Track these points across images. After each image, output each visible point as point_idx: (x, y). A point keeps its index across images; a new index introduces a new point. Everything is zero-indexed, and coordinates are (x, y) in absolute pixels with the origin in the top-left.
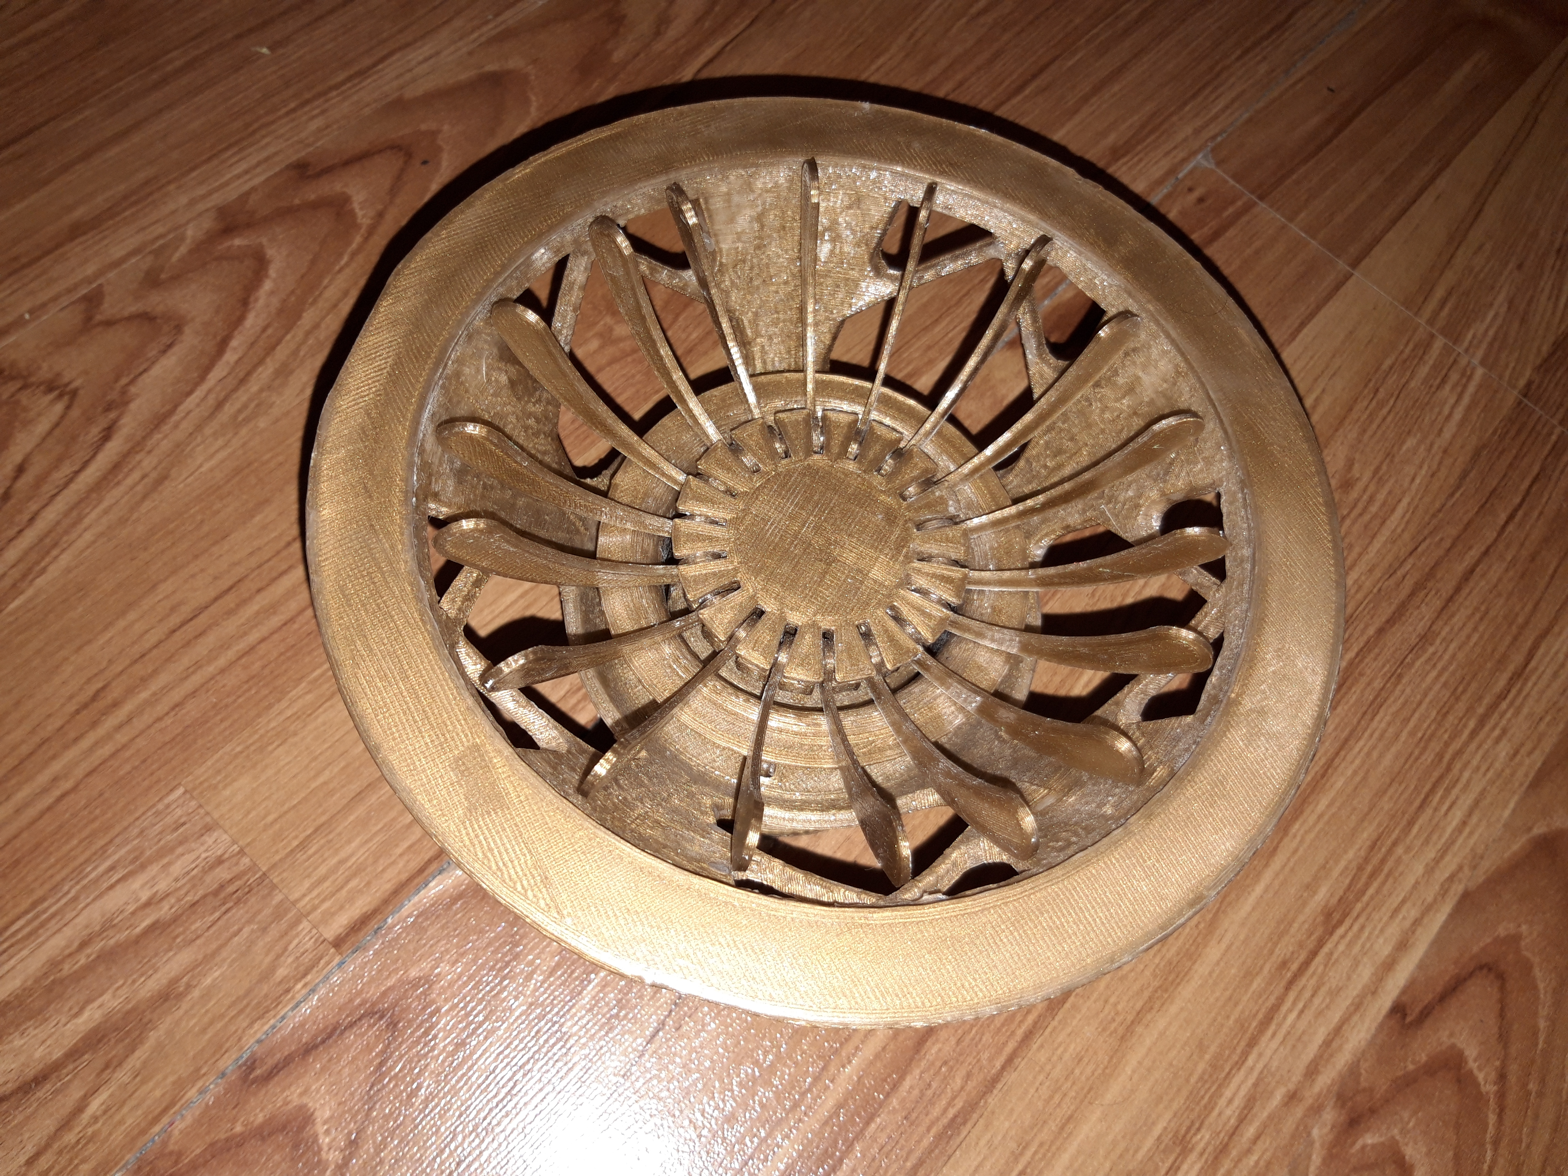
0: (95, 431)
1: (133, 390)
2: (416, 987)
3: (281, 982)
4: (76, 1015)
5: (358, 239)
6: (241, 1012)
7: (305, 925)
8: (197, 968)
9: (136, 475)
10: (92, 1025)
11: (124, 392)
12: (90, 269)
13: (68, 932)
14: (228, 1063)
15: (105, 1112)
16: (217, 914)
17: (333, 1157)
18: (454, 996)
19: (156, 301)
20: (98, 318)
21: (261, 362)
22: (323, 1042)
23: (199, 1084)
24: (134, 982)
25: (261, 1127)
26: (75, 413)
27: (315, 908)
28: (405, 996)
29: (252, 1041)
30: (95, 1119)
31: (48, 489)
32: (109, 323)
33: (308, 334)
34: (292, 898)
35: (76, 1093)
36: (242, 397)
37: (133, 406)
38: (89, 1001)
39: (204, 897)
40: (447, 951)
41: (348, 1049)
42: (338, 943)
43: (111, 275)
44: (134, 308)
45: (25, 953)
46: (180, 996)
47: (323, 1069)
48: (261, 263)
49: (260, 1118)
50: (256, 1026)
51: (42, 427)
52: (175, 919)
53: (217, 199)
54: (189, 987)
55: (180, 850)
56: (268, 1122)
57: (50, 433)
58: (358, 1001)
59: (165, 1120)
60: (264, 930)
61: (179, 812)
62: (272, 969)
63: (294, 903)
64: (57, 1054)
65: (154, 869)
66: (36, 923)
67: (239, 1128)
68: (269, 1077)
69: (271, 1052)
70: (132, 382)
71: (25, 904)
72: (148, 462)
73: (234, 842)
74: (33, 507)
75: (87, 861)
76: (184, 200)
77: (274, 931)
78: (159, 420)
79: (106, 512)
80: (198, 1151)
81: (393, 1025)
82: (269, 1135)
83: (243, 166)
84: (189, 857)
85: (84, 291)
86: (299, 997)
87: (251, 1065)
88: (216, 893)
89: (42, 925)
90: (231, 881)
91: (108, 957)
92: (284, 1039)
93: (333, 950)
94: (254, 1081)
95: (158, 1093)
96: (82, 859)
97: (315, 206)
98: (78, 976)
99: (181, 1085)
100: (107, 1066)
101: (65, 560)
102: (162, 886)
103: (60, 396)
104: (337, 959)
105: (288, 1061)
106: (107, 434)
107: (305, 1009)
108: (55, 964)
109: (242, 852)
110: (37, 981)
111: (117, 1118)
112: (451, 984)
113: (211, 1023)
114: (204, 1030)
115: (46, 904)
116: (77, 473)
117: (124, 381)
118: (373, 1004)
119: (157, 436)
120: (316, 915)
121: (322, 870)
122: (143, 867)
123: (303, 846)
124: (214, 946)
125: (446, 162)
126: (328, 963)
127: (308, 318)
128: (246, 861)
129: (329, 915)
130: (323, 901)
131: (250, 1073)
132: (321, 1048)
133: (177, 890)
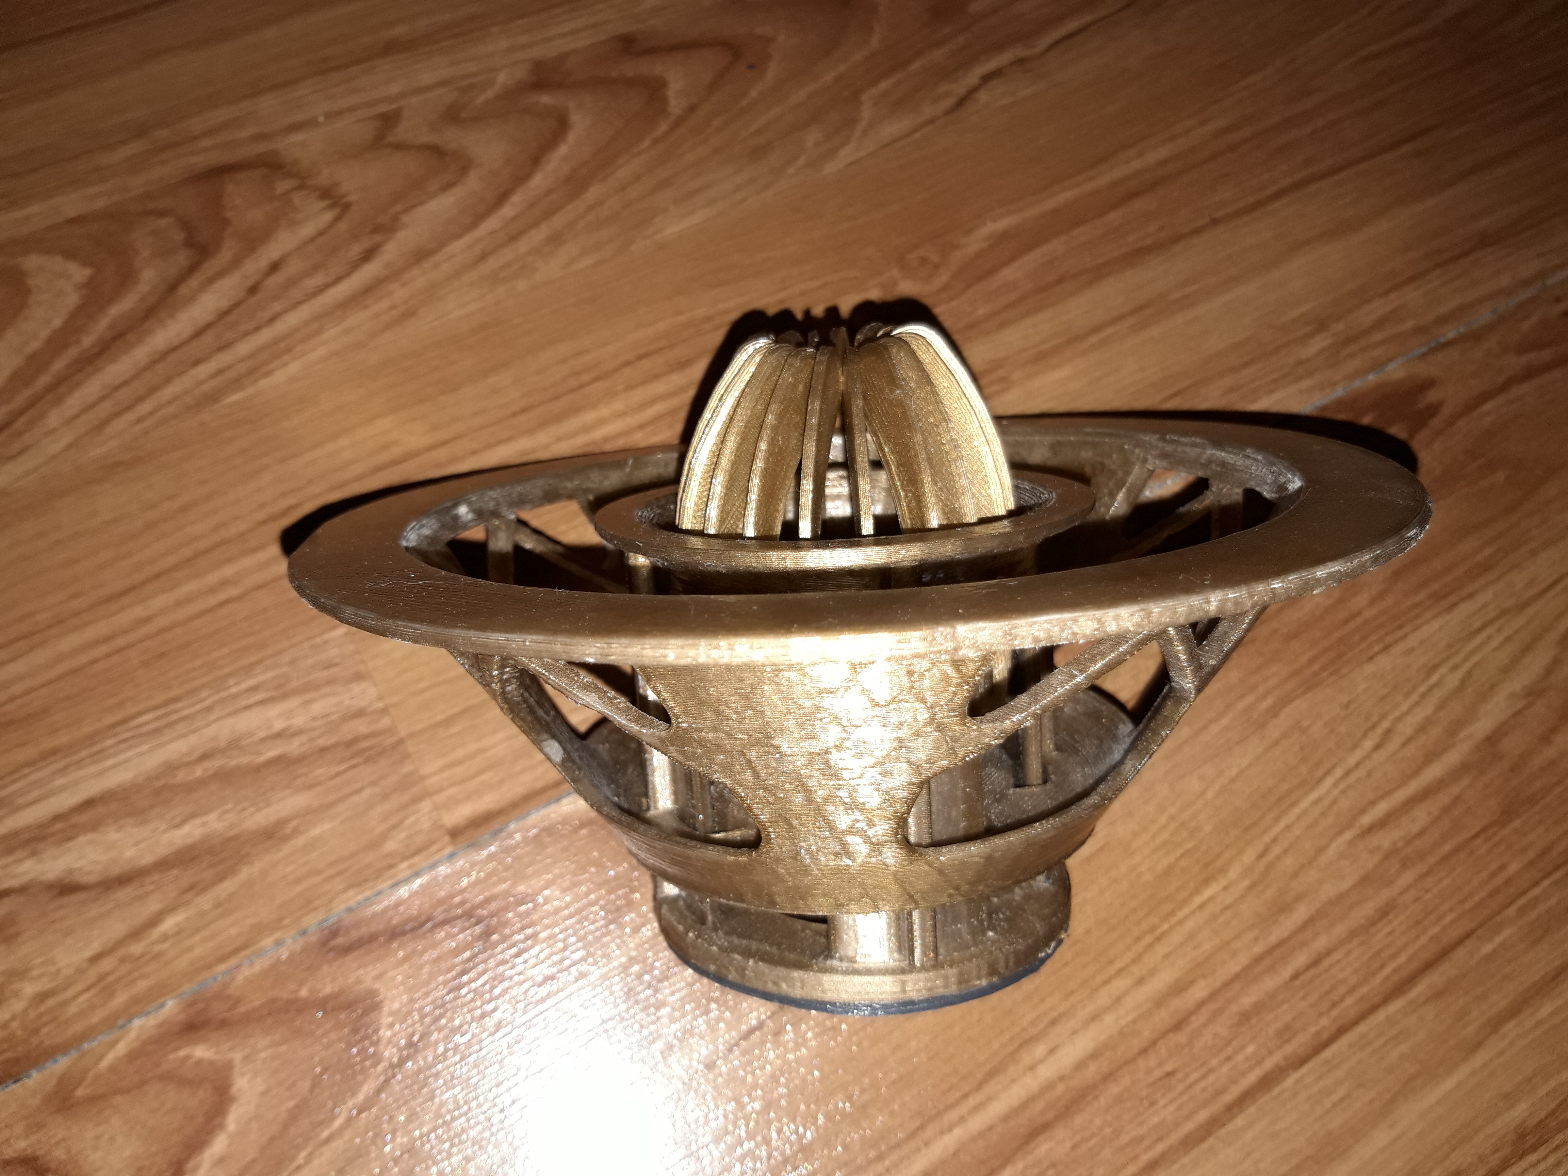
0: (357, 249)
1: (405, 219)
2: (522, 902)
3: (387, 856)
4: (178, 826)
5: (663, 127)
6: (340, 873)
7: (426, 805)
8: (310, 814)
9: (384, 304)
10: (190, 841)
11: (396, 218)
12: (395, 88)
13: (193, 739)
14: (312, 922)
15: (178, 933)
16: (343, 767)
17: (389, 1053)
18: (556, 924)
19: (451, 138)
20: (390, 139)
21: (536, 224)
22: (413, 930)
23: (278, 935)
24: (243, 810)
25: (327, 999)
26: (343, 226)
27: (441, 790)
28: (506, 909)
29: (342, 907)
30: (165, 938)
31: (296, 293)
32: (398, 147)
33: (590, 208)
34: (424, 771)
35: (153, 906)
36: (508, 254)
37: (401, 235)
38: (193, 816)
39: (336, 745)
40: (561, 876)
41: (435, 946)
42: (455, 833)
43: (415, 100)
44: (427, 138)
45: (144, 748)
46: (285, 839)
47: (406, 959)
48: (562, 125)
49: (328, 990)
50: (351, 893)
51: (308, 230)
52: (301, 759)
53: (537, 52)
54: (296, 832)
55: (326, 690)
56: (334, 996)
57: (312, 239)
58: (457, 899)
59: (233, 962)
60: (385, 797)
61: (335, 652)
62: (384, 837)
63: (423, 778)
64: (147, 860)
65: (293, 702)
66: (164, 721)
67: (304, 993)
68: (348, 949)
69: (358, 924)
70: (407, 210)
71: (159, 699)
72: (399, 293)
73: (380, 698)
74: (277, 307)
75: (231, 675)
76: (503, 44)
77: (395, 801)
78: (421, 255)
79: (347, 332)
80: (257, 1003)
81: (487, 934)
82: (334, 1009)
83: (570, 26)
84: (333, 700)
85: (383, 108)
86: (401, 876)
87: (334, 933)
88: (349, 744)
89: (170, 725)
90: (367, 737)
91: (226, 777)
92: (375, 915)
93: (447, 839)
94: (332, 949)
95: (234, 931)
96: (226, 670)
97: (632, 82)
98: (190, 788)
99: (260, 930)
100: (191, 887)
101: (294, 367)
102: (299, 721)
103: (332, 206)
104: (449, 850)
105: (372, 938)
106: (368, 255)
107: (403, 892)
108: (171, 768)
109: (385, 711)
110: (149, 779)
111: (188, 943)
112: (557, 911)
113: (307, 875)
114: (298, 881)
115: (179, 705)
116: (328, 286)
117: (399, 207)
118: (474, 907)
119: (415, 271)
120: (440, 798)
121: (459, 753)
122: (285, 696)
123: (447, 722)
124: (332, 797)
125: (773, 71)
126: (439, 850)
127: (594, 192)
128: (386, 721)
129: (452, 802)
130: (452, 785)
131: (332, 939)
132: (408, 936)
133: (311, 730)
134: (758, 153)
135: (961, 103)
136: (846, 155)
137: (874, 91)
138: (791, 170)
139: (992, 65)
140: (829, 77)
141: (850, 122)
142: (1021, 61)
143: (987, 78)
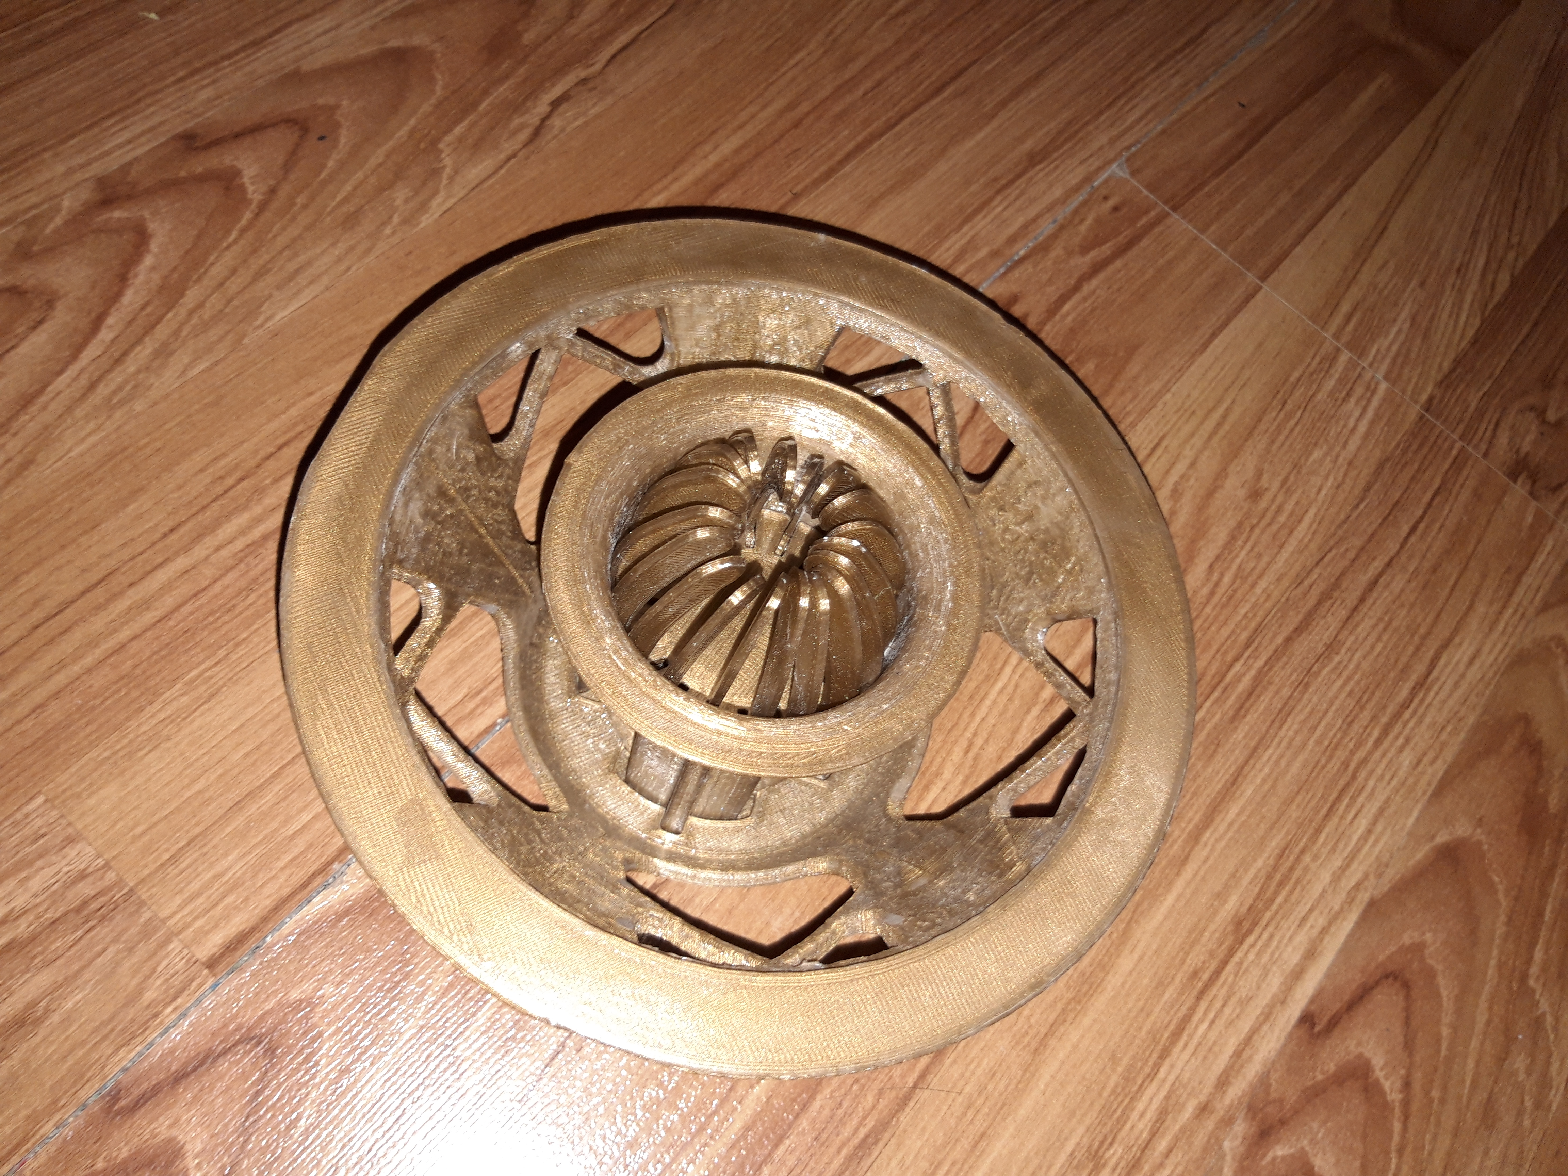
2: (297, 1010)
3: (148, 1006)
5: (248, 215)
6: (105, 1037)
7: (175, 945)
8: (57, 990)
14: (90, 1093)
16: (79, 933)
18: (338, 1020)
19: (27, 275)
21: (139, 341)
22: (195, 1070)
23: (57, 1117)
25: (126, 1162)
27: (186, 926)
28: (284, 1020)
29: (117, 1069)
33: (191, 313)
34: (163, 914)
36: (117, 378)
39: (66, 914)
40: (331, 971)
41: (221, 1077)
42: (212, 964)
46: (39, 1021)
47: (194, 1099)
48: (142, 237)
49: (125, 1153)
50: (121, 1054)
52: (33, 939)
53: (97, 169)
54: (47, 1011)
55: (39, 863)
56: (133, 1157)
58: (233, 1026)
59: (15, 1160)
60: (131, 950)
61: (39, 822)
62: (140, 991)
63: (164, 921)
65: (12, 883)
67: (100, 1164)
68: (135, 1107)
69: (137, 1081)
73: (99, 856)
76: (60, 169)
77: (142, 951)
78: (26, 401)
81: (271, 1051)
82: (135, 1171)
83: (126, 135)
84: (50, 871)
86: (168, 1022)
87: (115, 1096)
88: (78, 910)
90: (95, 897)
92: (151, 1068)
93: (206, 972)
94: (118, 1113)
95: (9, 1129)
97: (202, 179)
99: (35, 1119)
102: (20, 902)
104: (210, 982)
105: (155, 1091)
107: (175, 1035)
109: (107, 866)
112: (335, 1007)
113: (72, 1050)
114: (63, 1058)
118: (250, 1030)
119: (24, 418)
120: (189, 933)
121: (195, 886)
123: (174, 859)
124: (75, 967)
125: (345, 138)
126: (201, 985)
127: (192, 296)
128: (111, 876)
129: (203, 933)
130: (196, 918)
131: (114, 1104)
132: (192, 1077)
133: (36, 906)
134: (351, 221)
135: (537, 132)
136: (438, 205)
137: (449, 138)
138: (388, 231)
139: (557, 91)
140: (404, 131)
141: (435, 173)
142: (584, 81)
143: (556, 104)
